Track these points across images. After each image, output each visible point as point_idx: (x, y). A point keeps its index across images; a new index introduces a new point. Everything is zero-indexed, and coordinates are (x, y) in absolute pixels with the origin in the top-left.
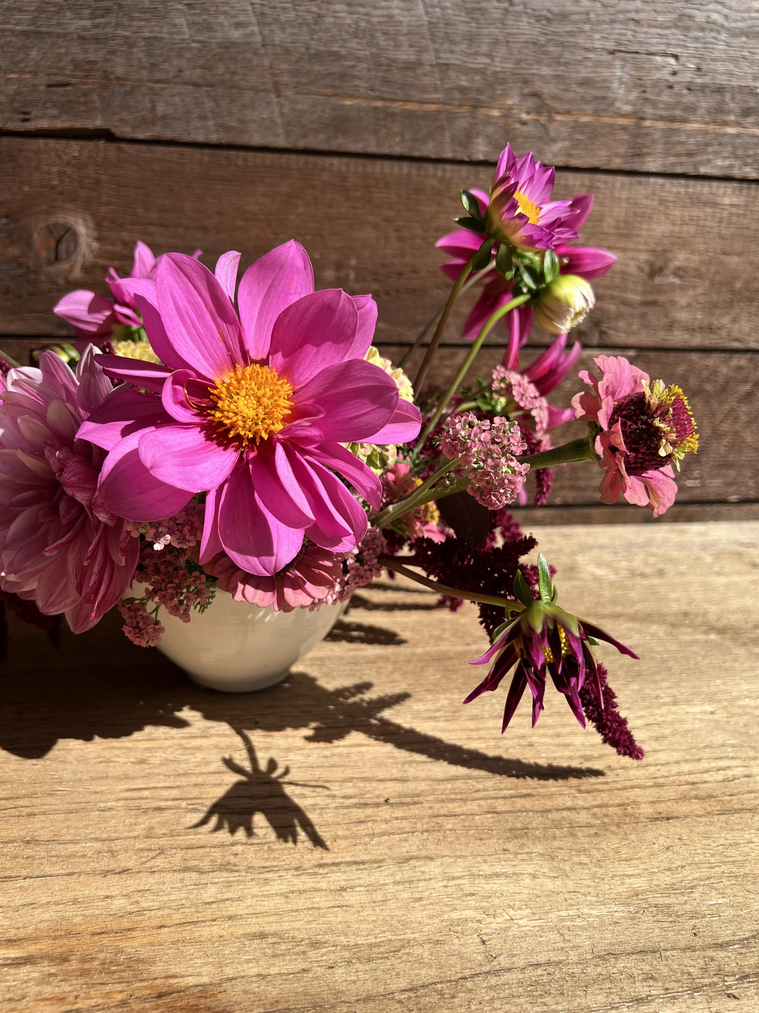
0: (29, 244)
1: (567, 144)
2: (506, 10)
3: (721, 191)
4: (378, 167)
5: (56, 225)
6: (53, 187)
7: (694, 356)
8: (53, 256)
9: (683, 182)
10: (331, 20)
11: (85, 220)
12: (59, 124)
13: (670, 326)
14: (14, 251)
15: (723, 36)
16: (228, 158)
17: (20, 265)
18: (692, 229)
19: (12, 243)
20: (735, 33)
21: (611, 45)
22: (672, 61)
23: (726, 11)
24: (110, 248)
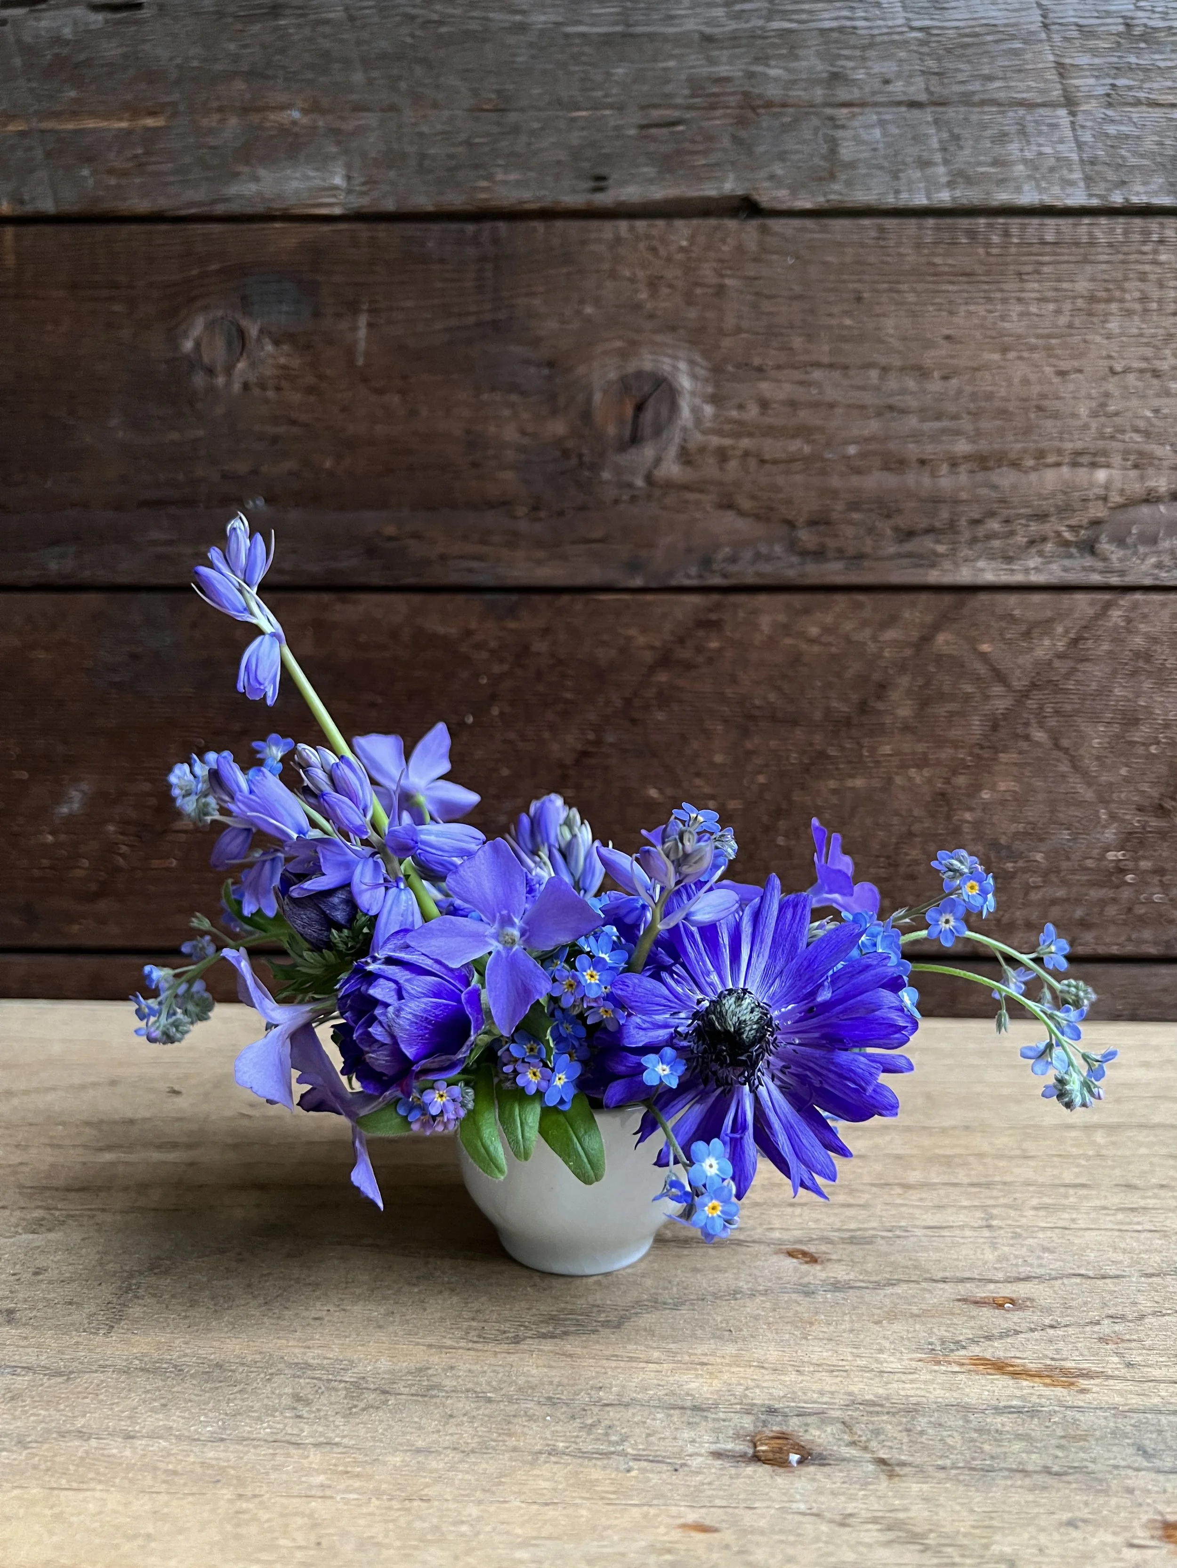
0: (586, 415)
5: (639, 375)
6: (638, 306)
8: (627, 434)
11: (692, 363)
12: (658, 193)
14: (557, 427)
16: (972, 234)
17: (566, 453)
19: (554, 412)
24: (734, 414)
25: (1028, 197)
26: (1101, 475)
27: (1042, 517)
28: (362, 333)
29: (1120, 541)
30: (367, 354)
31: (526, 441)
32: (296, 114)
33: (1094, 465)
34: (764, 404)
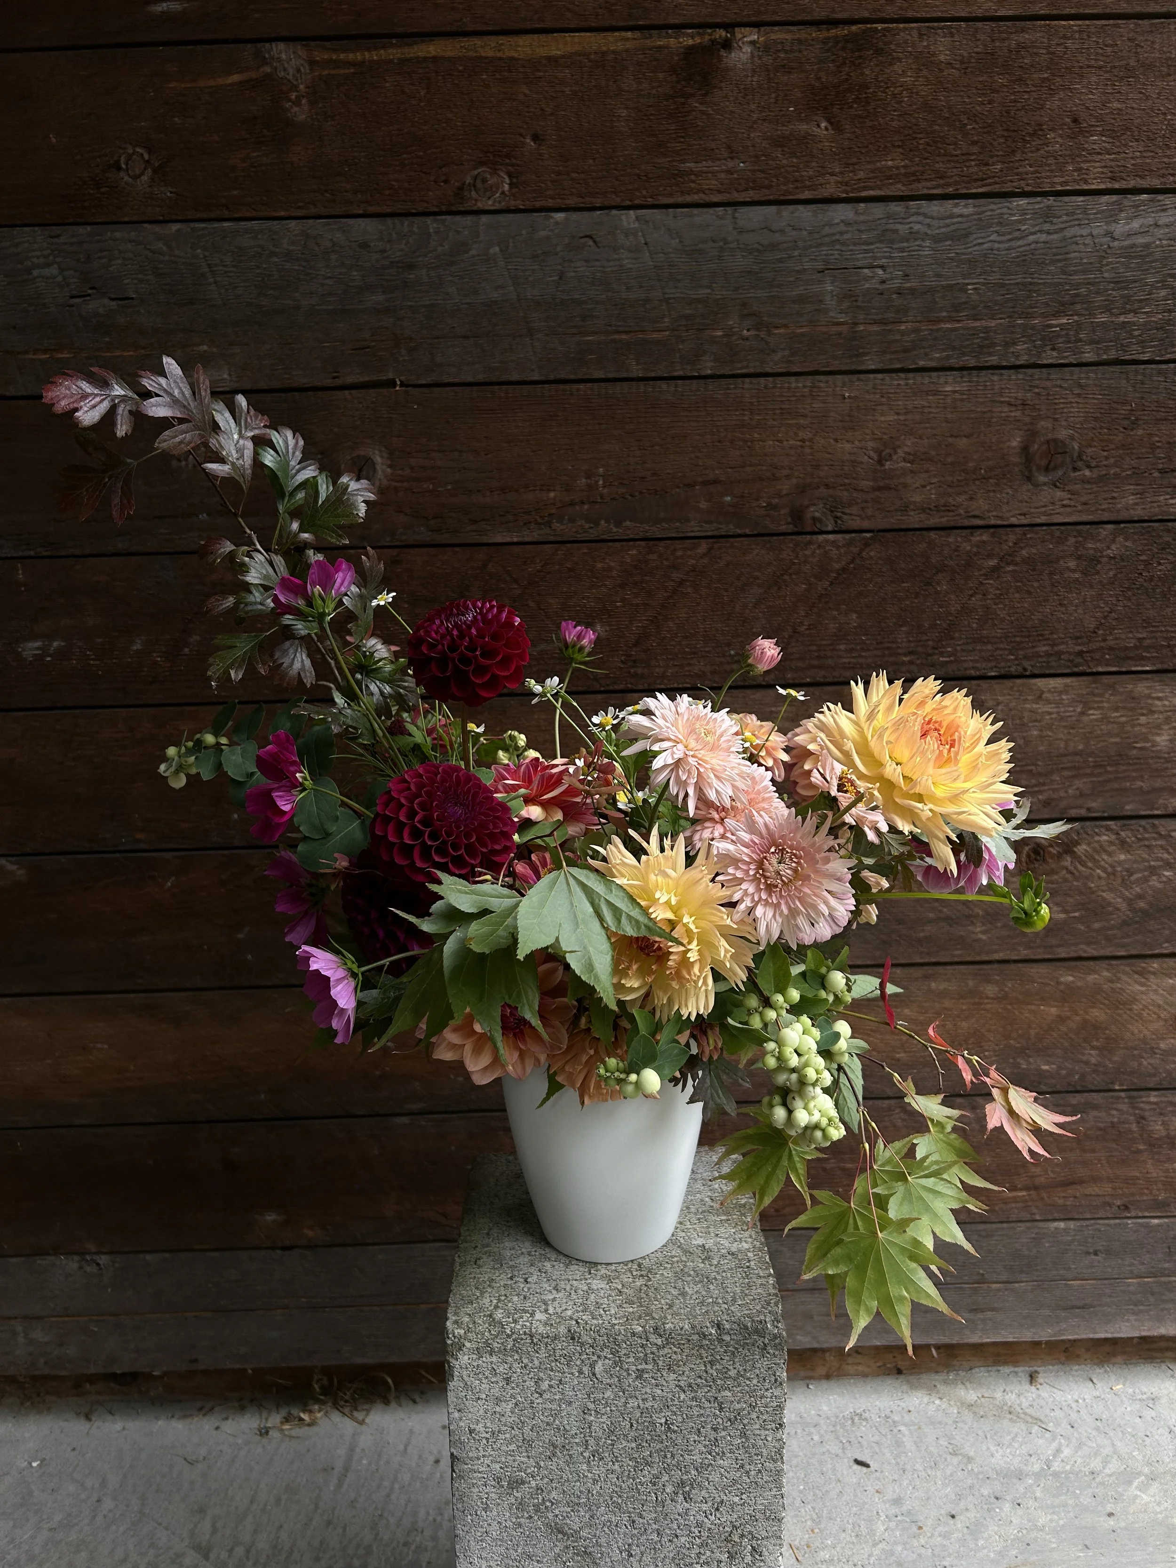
1: (787, 353)
2: (721, 247)
3: (942, 380)
4: (618, 389)
5: (358, 456)
7: (933, 534)
9: (902, 375)
10: (573, 274)
11: (380, 451)
12: (361, 378)
13: (905, 509)
15: (927, 243)
16: (493, 393)
18: (918, 417)
20: (937, 239)
21: (819, 266)
22: (880, 272)
23: (928, 221)
24: (400, 472)
25: (515, 377)
26: (552, 494)
27: (528, 513)
29: (561, 521)
32: (205, 348)
33: (549, 490)
34: (412, 468)
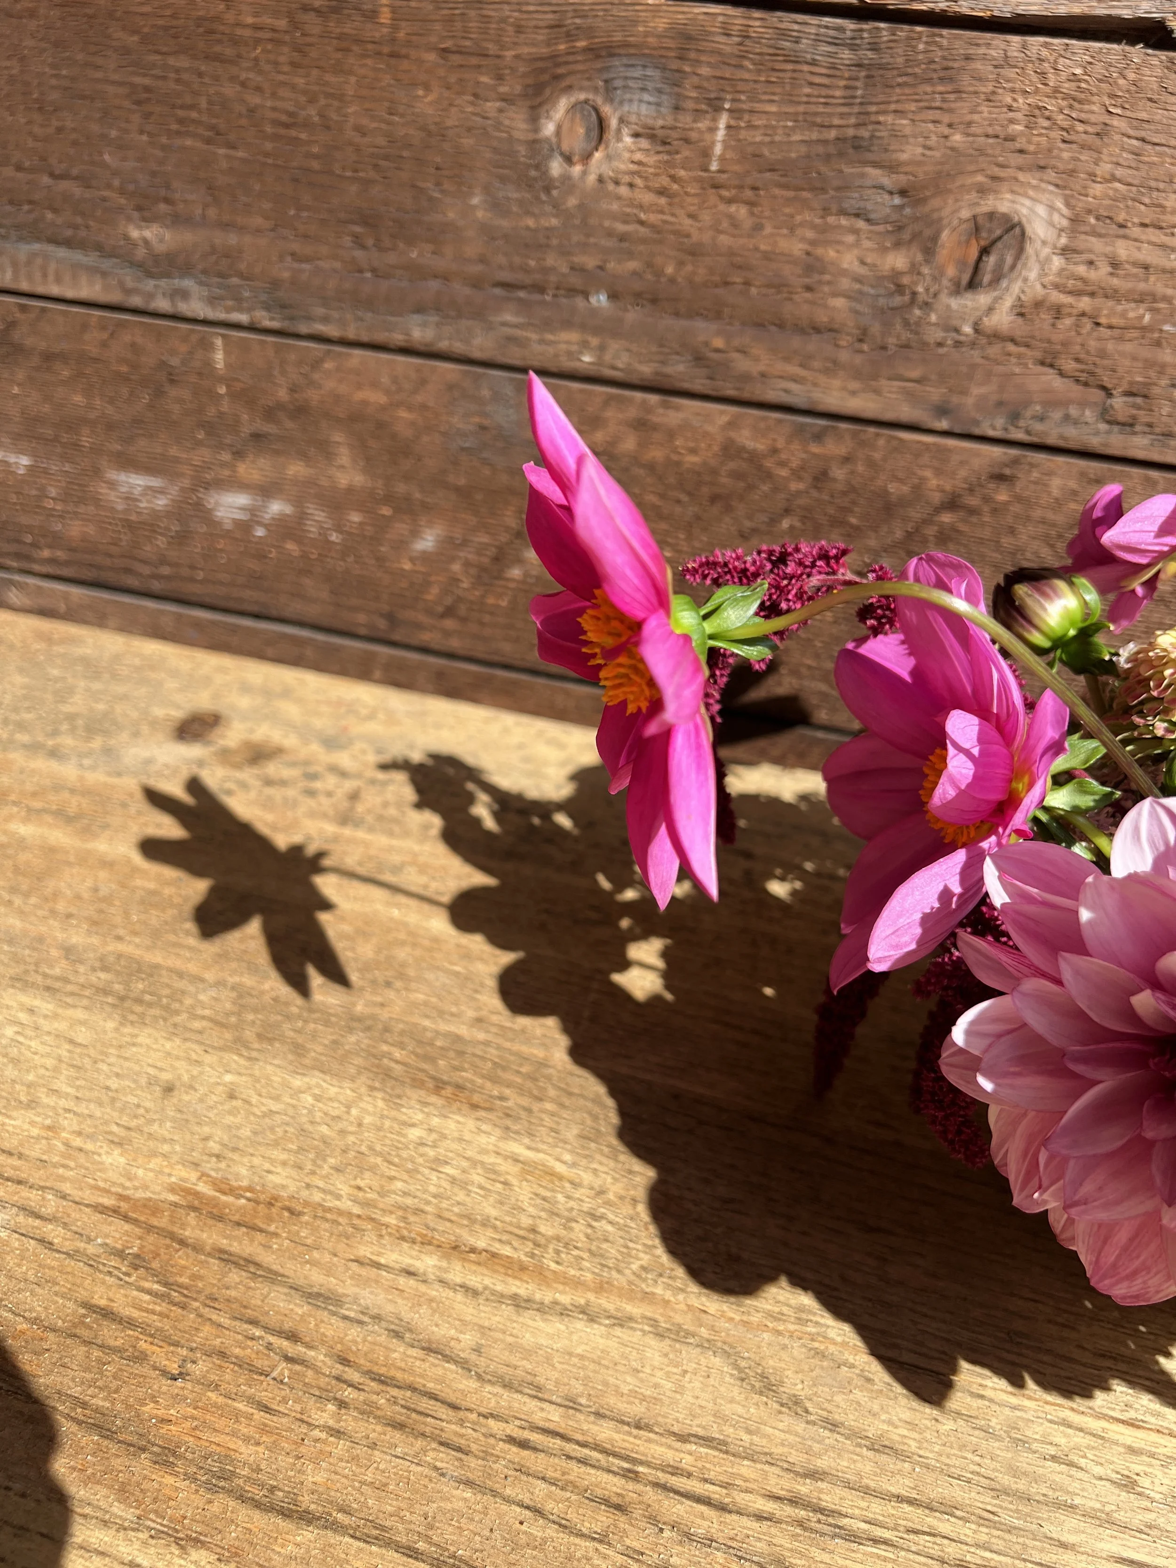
0: (929, 251)
6: (1010, 139)
8: (966, 278)
14: (898, 261)
17: (900, 289)
19: (897, 245)
28: (721, 134)
30: (722, 159)
31: (862, 271)
